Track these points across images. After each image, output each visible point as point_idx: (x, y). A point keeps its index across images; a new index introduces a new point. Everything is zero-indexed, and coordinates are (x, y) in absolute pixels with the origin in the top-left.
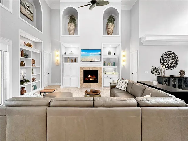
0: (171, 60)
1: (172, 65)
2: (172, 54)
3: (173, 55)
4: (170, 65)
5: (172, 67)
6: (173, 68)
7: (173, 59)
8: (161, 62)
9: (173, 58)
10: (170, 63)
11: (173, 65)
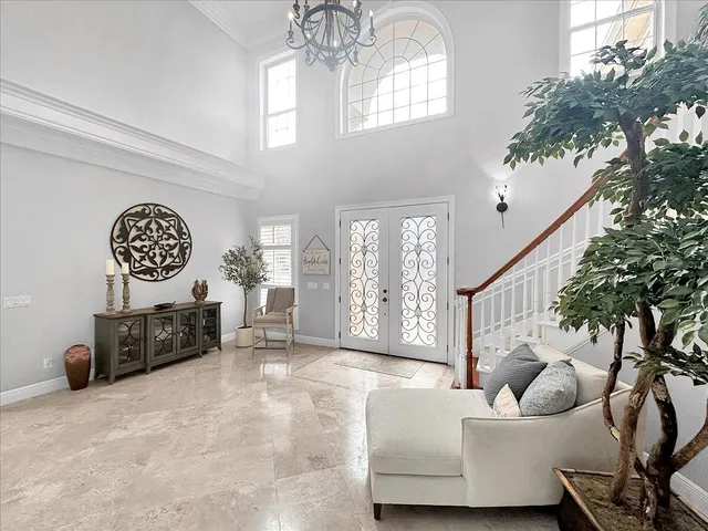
0: (165, 242)
1: (169, 261)
2: (167, 215)
3: (172, 223)
4: (158, 259)
5: (169, 268)
6: (171, 273)
7: (170, 236)
8: (115, 245)
9: (173, 232)
10: (157, 251)
11: (172, 259)
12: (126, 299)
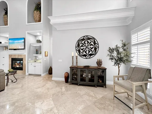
1: (91, 52)
2: (90, 38)
3: (92, 40)
4: (87, 52)
6: (91, 56)
7: (91, 45)
12: (77, 63)
